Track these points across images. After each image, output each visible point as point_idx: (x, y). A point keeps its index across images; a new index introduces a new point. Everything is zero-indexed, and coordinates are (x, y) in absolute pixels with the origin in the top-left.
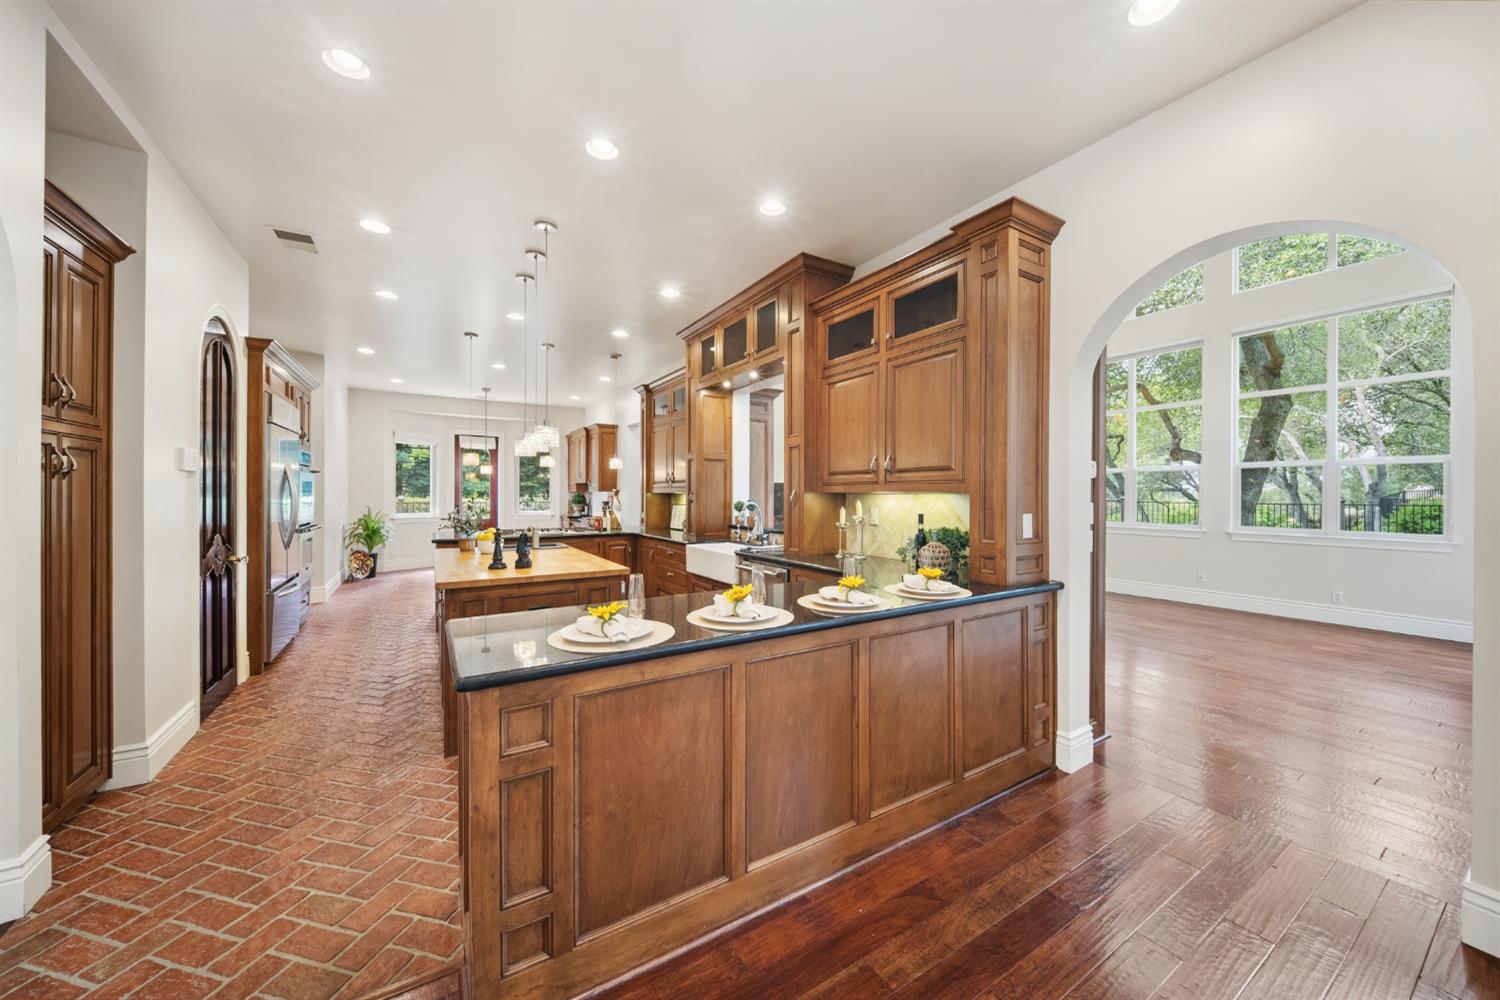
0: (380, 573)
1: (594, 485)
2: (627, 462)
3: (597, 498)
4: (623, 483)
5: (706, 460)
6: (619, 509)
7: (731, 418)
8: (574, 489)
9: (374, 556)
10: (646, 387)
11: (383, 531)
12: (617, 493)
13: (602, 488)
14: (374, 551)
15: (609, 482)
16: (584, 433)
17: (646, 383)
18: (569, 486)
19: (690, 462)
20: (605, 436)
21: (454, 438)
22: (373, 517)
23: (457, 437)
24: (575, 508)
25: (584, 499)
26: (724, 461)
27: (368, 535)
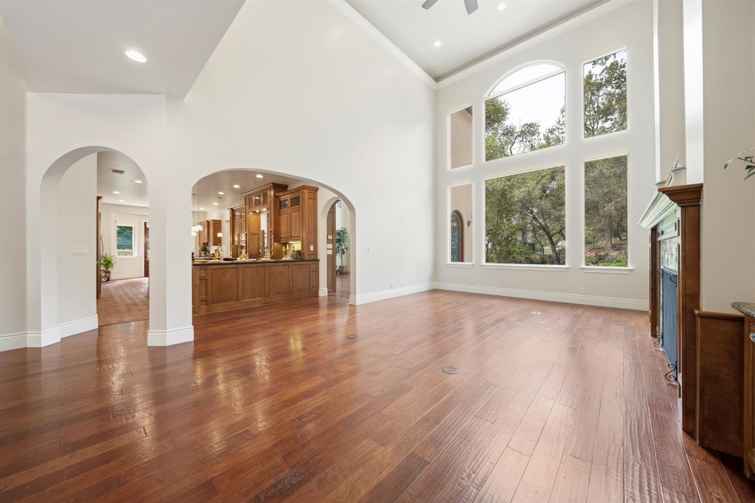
0: (112, 280)
1: (211, 243)
2: (225, 234)
3: (212, 249)
4: (223, 241)
5: (252, 234)
6: (222, 251)
7: (260, 221)
8: (202, 245)
9: (109, 272)
10: (232, 209)
11: (113, 261)
12: (221, 245)
13: (215, 244)
14: (108, 270)
15: (218, 242)
16: (207, 223)
17: (232, 207)
18: (200, 244)
19: (246, 234)
20: (216, 224)
21: (144, 224)
22: (108, 256)
23: (145, 223)
24: (202, 253)
25: (206, 248)
26: (258, 234)
27: (106, 264)
